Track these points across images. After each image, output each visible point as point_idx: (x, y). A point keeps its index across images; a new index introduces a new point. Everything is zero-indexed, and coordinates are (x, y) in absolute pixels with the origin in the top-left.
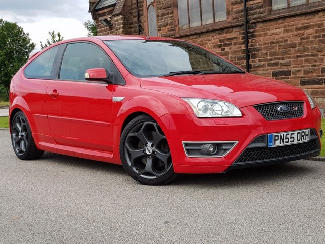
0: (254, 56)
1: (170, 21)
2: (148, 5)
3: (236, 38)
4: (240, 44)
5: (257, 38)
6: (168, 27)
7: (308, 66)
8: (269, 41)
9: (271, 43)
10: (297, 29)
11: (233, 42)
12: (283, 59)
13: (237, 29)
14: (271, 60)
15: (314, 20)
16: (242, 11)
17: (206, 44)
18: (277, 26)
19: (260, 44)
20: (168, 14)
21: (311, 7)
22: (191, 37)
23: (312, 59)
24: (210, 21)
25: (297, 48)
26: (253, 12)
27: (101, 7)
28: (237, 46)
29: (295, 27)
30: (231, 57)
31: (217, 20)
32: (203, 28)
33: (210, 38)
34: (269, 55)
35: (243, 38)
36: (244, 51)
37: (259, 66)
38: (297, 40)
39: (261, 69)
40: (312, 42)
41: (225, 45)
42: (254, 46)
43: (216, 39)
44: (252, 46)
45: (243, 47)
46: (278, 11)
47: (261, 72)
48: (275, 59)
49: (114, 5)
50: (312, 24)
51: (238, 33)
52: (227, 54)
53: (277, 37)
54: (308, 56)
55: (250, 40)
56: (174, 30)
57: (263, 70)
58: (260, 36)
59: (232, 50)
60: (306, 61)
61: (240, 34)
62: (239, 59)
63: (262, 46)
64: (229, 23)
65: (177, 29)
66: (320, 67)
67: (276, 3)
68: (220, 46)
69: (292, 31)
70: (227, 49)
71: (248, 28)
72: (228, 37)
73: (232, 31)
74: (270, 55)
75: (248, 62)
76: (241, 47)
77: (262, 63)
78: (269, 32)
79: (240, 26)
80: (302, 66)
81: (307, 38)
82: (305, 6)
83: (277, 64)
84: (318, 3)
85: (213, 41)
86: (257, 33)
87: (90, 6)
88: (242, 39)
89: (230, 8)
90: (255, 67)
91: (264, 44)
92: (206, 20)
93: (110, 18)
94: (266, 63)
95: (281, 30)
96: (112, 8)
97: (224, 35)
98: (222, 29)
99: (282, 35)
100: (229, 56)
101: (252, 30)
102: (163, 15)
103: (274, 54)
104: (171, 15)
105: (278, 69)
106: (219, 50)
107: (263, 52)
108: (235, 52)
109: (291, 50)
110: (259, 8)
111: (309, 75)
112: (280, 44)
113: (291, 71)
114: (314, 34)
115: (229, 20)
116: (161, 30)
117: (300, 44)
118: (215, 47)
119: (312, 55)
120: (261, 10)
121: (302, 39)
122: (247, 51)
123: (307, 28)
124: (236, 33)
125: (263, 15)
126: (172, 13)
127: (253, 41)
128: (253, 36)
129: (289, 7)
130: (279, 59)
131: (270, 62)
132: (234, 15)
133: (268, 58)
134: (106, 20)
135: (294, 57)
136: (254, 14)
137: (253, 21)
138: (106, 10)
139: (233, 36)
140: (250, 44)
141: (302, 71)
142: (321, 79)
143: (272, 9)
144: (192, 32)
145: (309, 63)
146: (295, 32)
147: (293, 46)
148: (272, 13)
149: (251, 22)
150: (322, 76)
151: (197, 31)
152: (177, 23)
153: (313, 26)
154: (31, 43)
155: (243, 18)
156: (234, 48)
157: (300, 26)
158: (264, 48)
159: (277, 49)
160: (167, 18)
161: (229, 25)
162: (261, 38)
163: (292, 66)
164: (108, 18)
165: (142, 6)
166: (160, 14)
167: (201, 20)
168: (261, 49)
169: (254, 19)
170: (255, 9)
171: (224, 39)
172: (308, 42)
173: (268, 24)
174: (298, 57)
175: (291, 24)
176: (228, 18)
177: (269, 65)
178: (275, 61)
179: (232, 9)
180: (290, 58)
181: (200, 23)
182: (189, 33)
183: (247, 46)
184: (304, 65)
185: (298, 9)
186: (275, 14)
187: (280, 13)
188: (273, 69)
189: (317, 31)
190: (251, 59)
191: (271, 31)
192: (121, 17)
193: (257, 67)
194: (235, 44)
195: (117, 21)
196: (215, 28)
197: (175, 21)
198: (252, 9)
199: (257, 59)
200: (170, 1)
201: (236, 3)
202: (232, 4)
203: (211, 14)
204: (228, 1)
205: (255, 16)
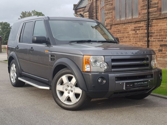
0: (151, 36)
1: (110, 17)
2: (101, 8)
3: (142, 26)
4: (144, 30)
5: (153, 27)
6: (110, 19)
8: (159, 29)
9: (160, 30)
12: (166, 38)
13: (143, 22)
14: (159, 38)
16: (146, 13)
17: (128, 28)
18: (163, 22)
19: (154, 30)
20: (110, 13)
22: (121, 25)
24: (130, 18)
26: (152, 14)
27: (78, 8)
28: (143, 31)
30: (140, 36)
31: (134, 17)
32: (127, 21)
33: (130, 26)
34: (159, 36)
36: (146, 33)
37: (153, 41)
39: (154, 42)
41: (137, 30)
42: (152, 31)
43: (132, 26)
44: (150, 31)
45: (146, 31)
46: (164, 15)
47: (154, 44)
48: (161, 38)
49: (85, 7)
52: (138, 34)
53: (163, 28)
55: (150, 28)
56: (113, 21)
57: (155, 43)
58: (154, 26)
59: (140, 32)
61: (144, 25)
62: (143, 37)
63: (155, 32)
64: (139, 19)
65: (114, 21)
67: (164, 10)
68: (134, 30)
70: (138, 32)
71: (148, 22)
72: (138, 26)
73: (141, 23)
75: (148, 39)
76: (145, 31)
77: (155, 40)
78: (159, 25)
79: (145, 21)
83: (162, 41)
85: (131, 27)
86: (153, 25)
87: (74, 7)
88: (146, 27)
89: (140, 12)
90: (151, 41)
91: (156, 30)
92: (128, 17)
93: (83, 13)
94: (157, 40)
95: (165, 24)
96: (84, 9)
98: (136, 22)
99: (166, 26)
100: (139, 35)
101: (150, 23)
102: (108, 13)
103: (161, 35)
104: (111, 14)
105: (163, 43)
106: (134, 32)
107: (156, 34)
108: (142, 33)
110: (155, 12)
112: (165, 31)
115: (139, 18)
116: (106, 21)
118: (132, 30)
122: (148, 33)
124: (143, 24)
125: (156, 16)
126: (112, 12)
127: (151, 29)
128: (151, 26)
130: (164, 38)
131: (159, 39)
132: (142, 15)
133: (158, 37)
134: (81, 14)
136: (152, 15)
137: (152, 19)
138: (81, 9)
139: (141, 26)
143: (161, 13)
148: (161, 15)
149: (150, 19)
151: (124, 22)
152: (114, 18)
155: (147, 17)
156: (141, 31)
159: (163, 33)
160: (109, 15)
161: (139, 20)
162: (155, 27)
164: (82, 13)
165: (98, 8)
166: (106, 13)
167: (126, 17)
168: (155, 33)
169: (152, 18)
170: (153, 13)
173: (159, 20)
176: (139, 17)
177: (158, 41)
178: (161, 39)
179: (141, 12)
181: (125, 18)
182: (120, 23)
183: (148, 31)
186: (162, 16)
187: (165, 16)
188: (160, 43)
190: (150, 38)
192: (88, 13)
193: (152, 42)
194: (142, 29)
195: (86, 15)
196: (132, 21)
197: (113, 17)
198: (151, 13)
199: (153, 38)
200: (111, 7)
201: (143, 9)
202: (141, 10)
203: (131, 14)
204: (139, 8)
205: (153, 16)
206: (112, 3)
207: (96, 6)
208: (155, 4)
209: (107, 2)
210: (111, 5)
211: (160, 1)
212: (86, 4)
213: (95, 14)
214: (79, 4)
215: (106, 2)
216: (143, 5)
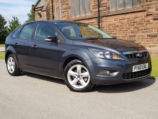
1: (67, 14)
2: (57, 8)
3: (94, 22)
4: (96, 25)
5: (103, 23)
6: (66, 17)
7: (124, 35)
8: (108, 24)
9: (109, 25)
10: (119, 20)
11: (93, 24)
12: (114, 31)
13: (95, 19)
14: (109, 32)
15: (127, 16)
16: (97, 12)
18: (112, 18)
19: (104, 25)
20: (66, 12)
21: (126, 11)
23: (125, 32)
24: (84, 15)
25: (119, 27)
26: (102, 12)
27: (36, 8)
29: (119, 19)
31: (87, 15)
32: (81, 18)
35: (97, 22)
38: (120, 24)
40: (125, 25)
43: (86, 22)
44: (101, 26)
46: (112, 12)
48: (110, 31)
49: (43, 7)
50: (126, 18)
51: (95, 20)
53: (111, 23)
54: (124, 30)
55: (100, 23)
56: (69, 18)
58: (104, 22)
60: (123, 32)
63: (105, 26)
64: (92, 16)
66: (129, 35)
67: (111, 9)
69: (117, 20)
71: (99, 19)
72: (91, 22)
73: (93, 20)
74: (108, 30)
79: (96, 18)
80: (121, 35)
81: (124, 23)
82: (123, 10)
83: (111, 33)
84: (128, 10)
87: (32, 7)
89: (92, 10)
91: (106, 25)
92: (82, 15)
93: (41, 12)
95: (113, 20)
96: (41, 8)
97: (90, 21)
98: (89, 19)
99: (113, 22)
101: (101, 20)
102: (64, 12)
103: (110, 29)
104: (67, 12)
107: (106, 28)
109: (117, 28)
110: (104, 11)
111: (124, 38)
112: (113, 25)
113: (116, 36)
114: (127, 22)
115: (91, 15)
116: (63, 18)
117: (121, 26)
119: (126, 30)
120: (105, 11)
121: (121, 24)
123: (124, 19)
124: (95, 21)
125: (106, 13)
126: (68, 11)
127: (102, 24)
128: (101, 22)
129: (116, 11)
130: (112, 31)
132: (94, 13)
133: (108, 31)
134: (39, 13)
135: (118, 31)
137: (102, 16)
138: (39, 9)
139: (93, 22)
140: (100, 25)
141: (121, 37)
142: (129, 40)
143: (109, 11)
144: (76, 19)
145: (124, 33)
146: (119, 21)
147: (118, 26)
148: (109, 13)
149: (101, 16)
150: (129, 39)
151: (78, 19)
152: (70, 15)
153: (127, 19)
154: (5, 21)
155: (98, 15)
157: (121, 18)
158: (106, 27)
159: (111, 27)
160: (66, 13)
161: (92, 17)
163: (117, 34)
164: (40, 12)
165: (54, 8)
167: (80, 15)
168: (105, 27)
170: (103, 11)
171: (90, 23)
172: (124, 25)
173: (108, 17)
174: (120, 31)
175: (117, 17)
176: (91, 14)
179: (93, 11)
180: (116, 31)
183: (99, 26)
184: (122, 34)
185: (120, 12)
186: (111, 13)
187: (113, 13)
189: (128, 21)
191: (109, 20)
192: (46, 12)
195: (44, 13)
196: (86, 18)
198: (101, 11)
200: (67, 6)
201: (95, 8)
202: (93, 9)
203: (84, 13)
204: (91, 7)
205: (102, 14)
206: (68, 3)
207: (52, 6)
208: (105, 4)
209: (64, 2)
210: (67, 5)
211: (108, 1)
212: (43, 5)
213: (51, 13)
214: (37, 4)
215: (62, 2)
216: (94, 5)
